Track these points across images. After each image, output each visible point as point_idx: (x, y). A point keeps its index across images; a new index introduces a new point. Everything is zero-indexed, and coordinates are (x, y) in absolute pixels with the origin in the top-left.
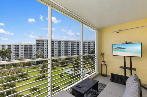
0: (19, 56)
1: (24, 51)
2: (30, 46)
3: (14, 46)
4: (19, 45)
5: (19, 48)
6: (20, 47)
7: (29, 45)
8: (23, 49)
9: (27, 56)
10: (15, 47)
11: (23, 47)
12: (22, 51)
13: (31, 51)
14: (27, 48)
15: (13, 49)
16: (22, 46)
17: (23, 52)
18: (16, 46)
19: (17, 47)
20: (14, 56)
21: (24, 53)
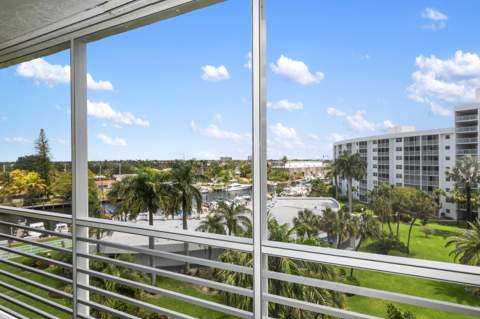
0: (388, 176)
1: (406, 158)
2: (430, 138)
3: (374, 142)
4: (387, 141)
5: (387, 150)
6: (393, 145)
7: (424, 137)
8: (402, 154)
9: (418, 178)
10: (376, 146)
11: (402, 145)
12: (399, 158)
13: (431, 158)
14: (418, 148)
15: (372, 155)
16: (399, 140)
17: (402, 163)
18: (379, 141)
19: (383, 145)
20: (375, 174)
21: (406, 168)
